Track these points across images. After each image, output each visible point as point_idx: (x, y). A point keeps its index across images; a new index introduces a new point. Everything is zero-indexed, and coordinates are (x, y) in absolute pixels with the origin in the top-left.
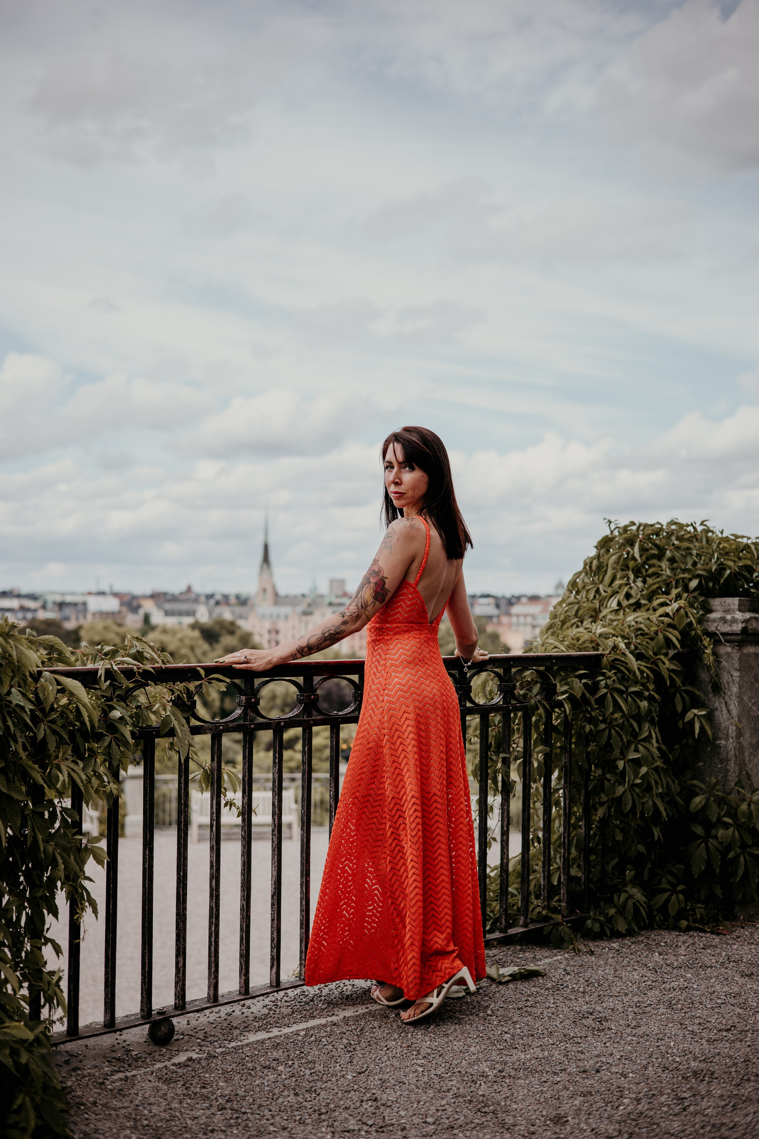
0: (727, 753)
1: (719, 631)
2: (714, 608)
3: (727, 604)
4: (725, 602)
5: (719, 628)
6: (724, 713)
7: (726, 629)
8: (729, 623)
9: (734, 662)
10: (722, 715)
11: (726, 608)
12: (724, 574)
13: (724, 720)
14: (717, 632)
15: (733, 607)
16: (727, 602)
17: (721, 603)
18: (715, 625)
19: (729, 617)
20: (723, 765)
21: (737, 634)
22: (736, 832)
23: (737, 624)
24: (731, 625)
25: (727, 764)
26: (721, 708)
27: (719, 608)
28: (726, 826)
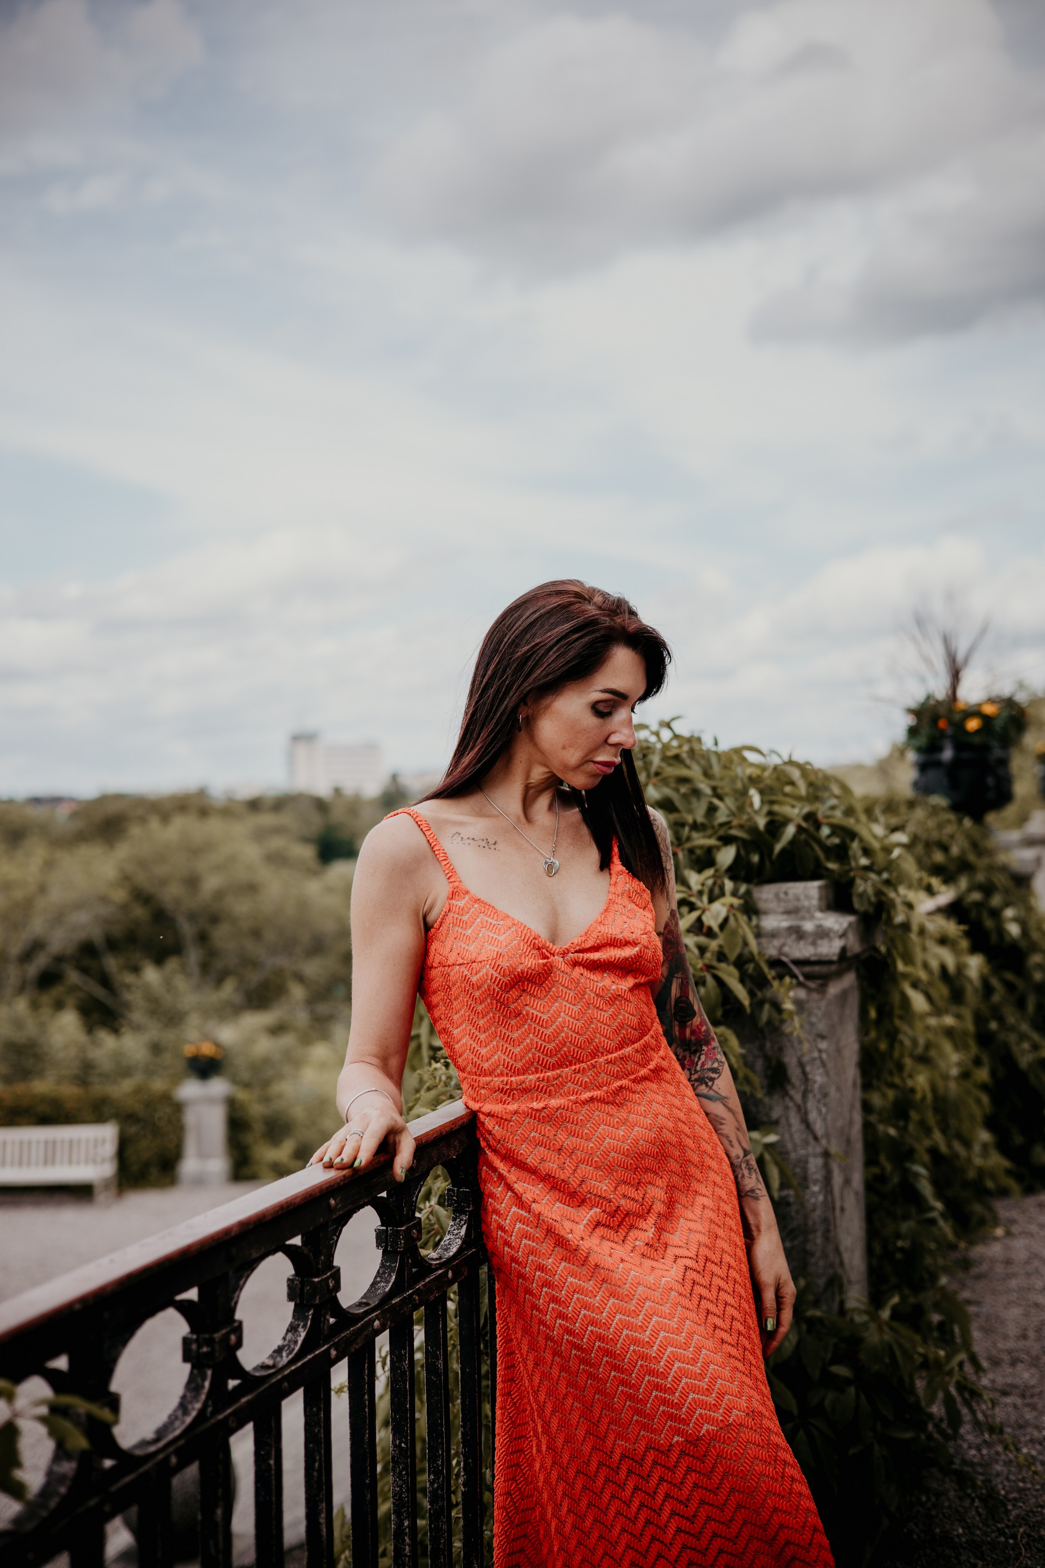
0: (806, 1217)
1: (786, 955)
2: (762, 905)
3: (791, 896)
4: (786, 893)
5: (786, 949)
6: (794, 1129)
7: (803, 951)
8: (810, 940)
9: (814, 1019)
10: (791, 1136)
11: (790, 906)
12: (782, 834)
13: (795, 1146)
14: (784, 959)
15: (806, 903)
16: (791, 892)
17: (777, 895)
18: (776, 943)
19: (809, 926)
20: (796, 1242)
21: (830, 962)
22: (863, 1397)
23: (830, 939)
24: (814, 944)
25: (806, 1241)
26: (787, 1119)
27: (772, 905)
28: (839, 1384)
